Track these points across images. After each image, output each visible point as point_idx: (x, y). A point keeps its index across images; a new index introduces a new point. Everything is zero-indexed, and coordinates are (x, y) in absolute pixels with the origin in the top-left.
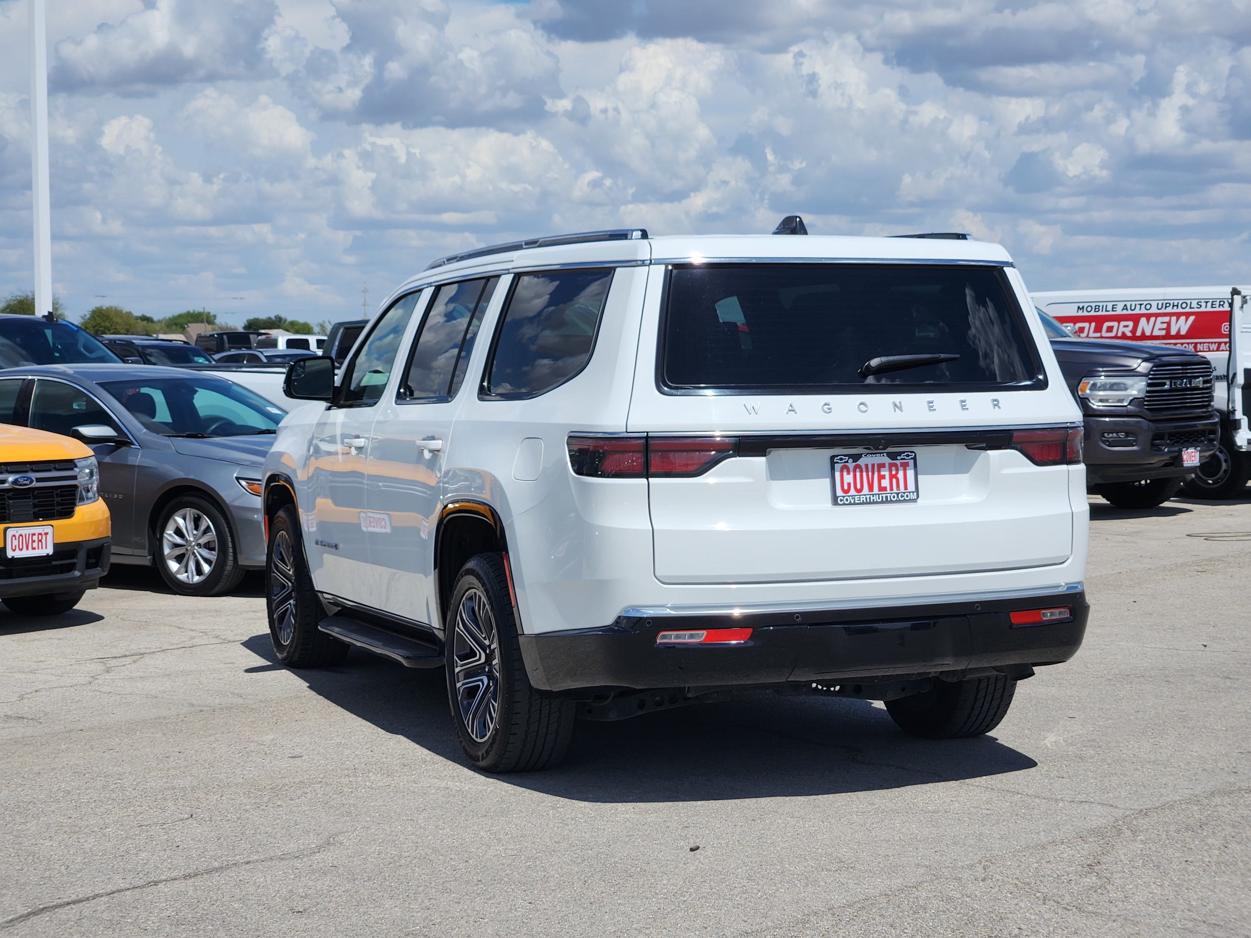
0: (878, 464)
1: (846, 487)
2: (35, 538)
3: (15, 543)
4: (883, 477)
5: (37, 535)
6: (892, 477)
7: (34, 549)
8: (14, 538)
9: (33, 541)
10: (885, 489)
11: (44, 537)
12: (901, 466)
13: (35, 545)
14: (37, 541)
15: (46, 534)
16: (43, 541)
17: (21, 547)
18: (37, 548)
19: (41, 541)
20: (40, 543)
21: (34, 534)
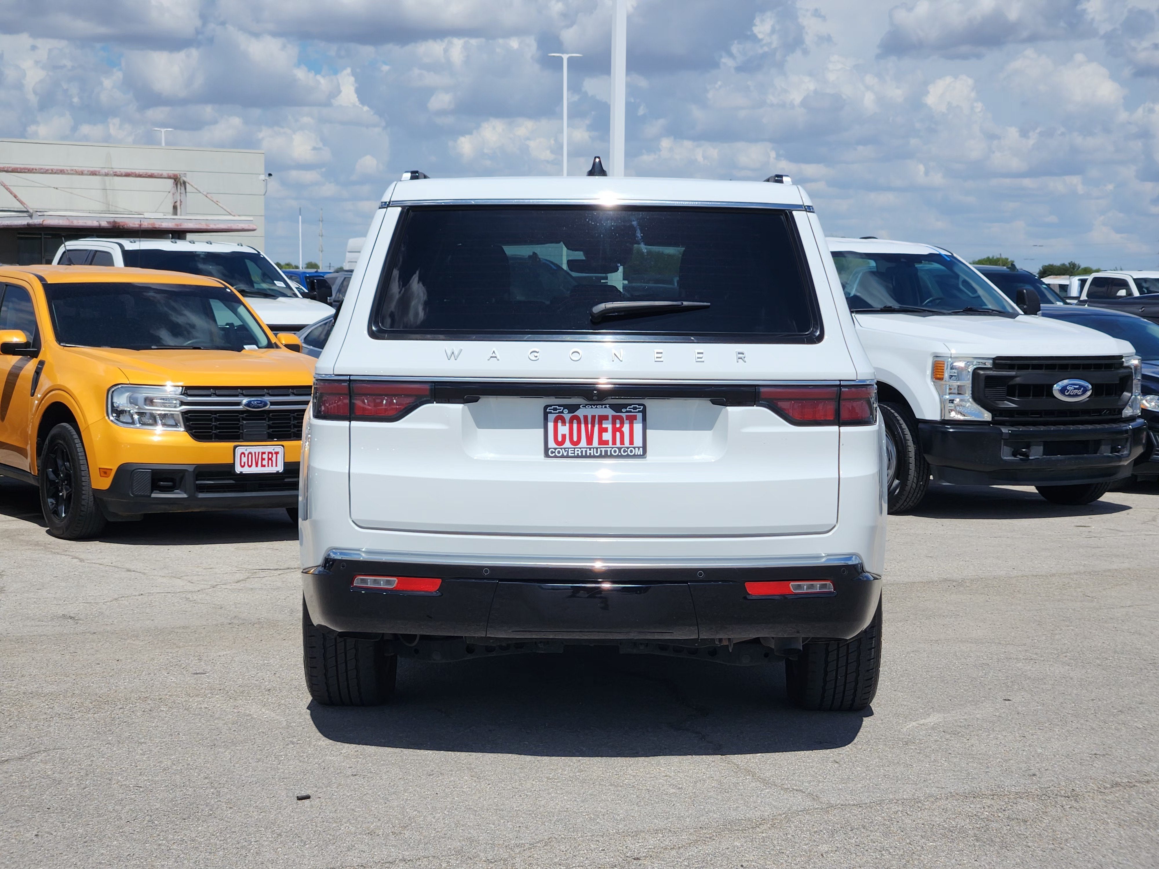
0: (599, 416)
1: (560, 439)
2: (265, 456)
3: (244, 459)
4: (606, 430)
5: (267, 453)
6: (615, 430)
7: (263, 466)
8: (243, 455)
9: (263, 459)
10: (606, 443)
11: (274, 455)
12: (626, 420)
13: (265, 463)
14: (266, 459)
15: (277, 453)
16: (274, 459)
17: (250, 464)
18: (267, 466)
19: (271, 459)
20: (270, 461)
21: (263, 453)
